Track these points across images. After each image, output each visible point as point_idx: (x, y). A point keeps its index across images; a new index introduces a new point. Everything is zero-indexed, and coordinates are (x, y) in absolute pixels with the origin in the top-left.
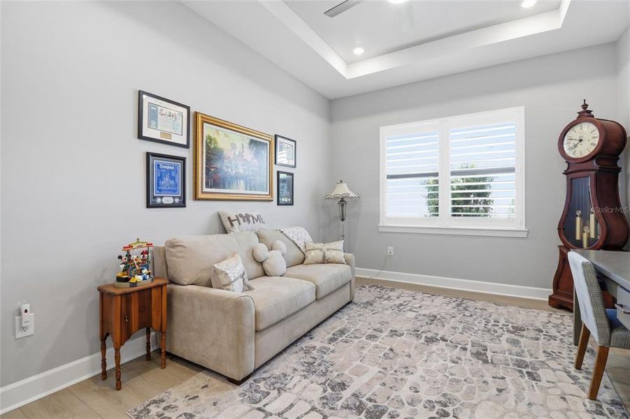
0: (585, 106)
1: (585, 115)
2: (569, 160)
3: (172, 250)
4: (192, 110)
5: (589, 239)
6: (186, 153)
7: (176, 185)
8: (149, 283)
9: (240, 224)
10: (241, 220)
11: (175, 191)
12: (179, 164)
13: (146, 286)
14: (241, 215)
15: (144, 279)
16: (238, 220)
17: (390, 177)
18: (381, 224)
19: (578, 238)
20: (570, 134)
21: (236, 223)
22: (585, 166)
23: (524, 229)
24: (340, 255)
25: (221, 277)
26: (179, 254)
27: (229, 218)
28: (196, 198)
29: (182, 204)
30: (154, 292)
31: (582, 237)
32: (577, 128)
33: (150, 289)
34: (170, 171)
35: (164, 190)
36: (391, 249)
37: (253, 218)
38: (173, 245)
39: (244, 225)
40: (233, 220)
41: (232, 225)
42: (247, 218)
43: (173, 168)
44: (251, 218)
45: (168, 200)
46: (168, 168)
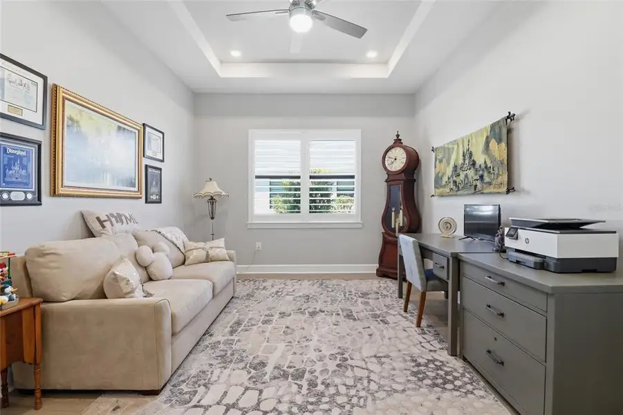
0: (398, 136)
1: (398, 142)
2: (389, 173)
3: (41, 260)
4: (50, 82)
5: (399, 226)
6: (41, 136)
7: (28, 176)
8: (17, 305)
9: (113, 225)
10: (113, 220)
11: (26, 184)
12: (34, 149)
13: (15, 309)
14: (112, 215)
15: (11, 299)
16: (109, 220)
17: (257, 177)
18: (250, 222)
19: (393, 226)
20: (390, 154)
21: (107, 224)
22: (397, 177)
23: (360, 221)
24: (223, 252)
25: (122, 284)
26: (52, 265)
27: (98, 219)
28: (54, 193)
29: (38, 201)
30: (26, 316)
31: (395, 225)
32: (393, 150)
33: (19, 312)
34: (21, 157)
35: (12, 182)
36: (259, 244)
37: (126, 218)
38: (42, 254)
39: (118, 226)
40: (105, 221)
41: (103, 227)
42: (119, 218)
43: (24, 154)
44: (123, 218)
45: (18, 196)
46: (19, 153)
